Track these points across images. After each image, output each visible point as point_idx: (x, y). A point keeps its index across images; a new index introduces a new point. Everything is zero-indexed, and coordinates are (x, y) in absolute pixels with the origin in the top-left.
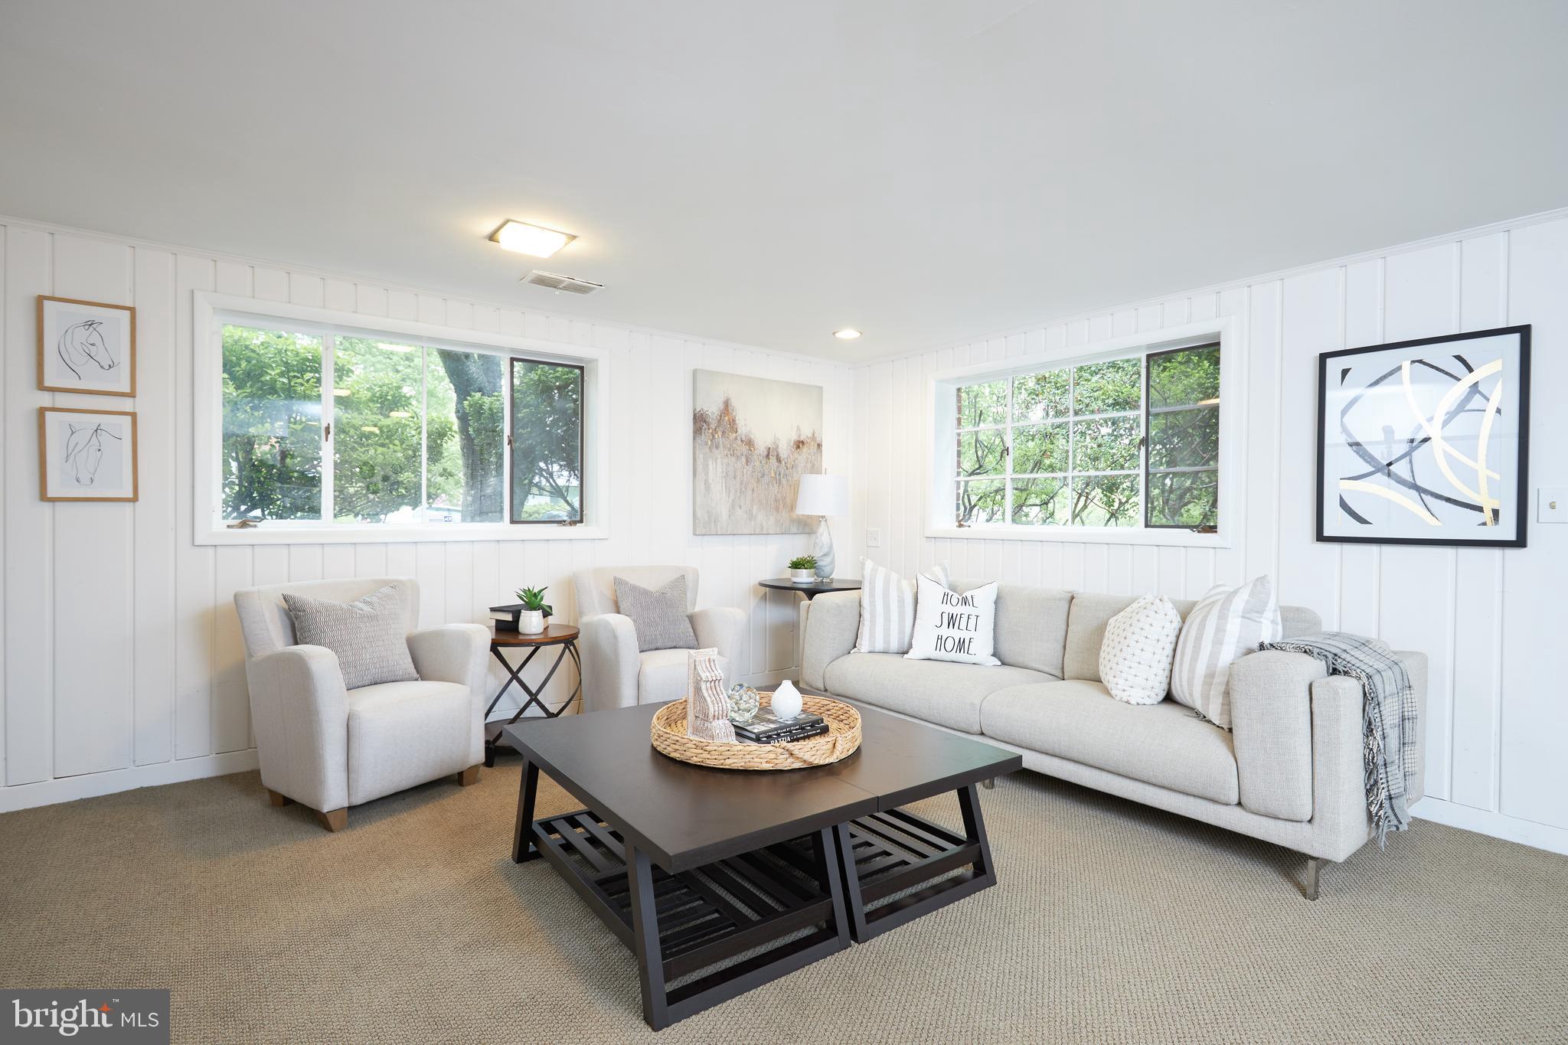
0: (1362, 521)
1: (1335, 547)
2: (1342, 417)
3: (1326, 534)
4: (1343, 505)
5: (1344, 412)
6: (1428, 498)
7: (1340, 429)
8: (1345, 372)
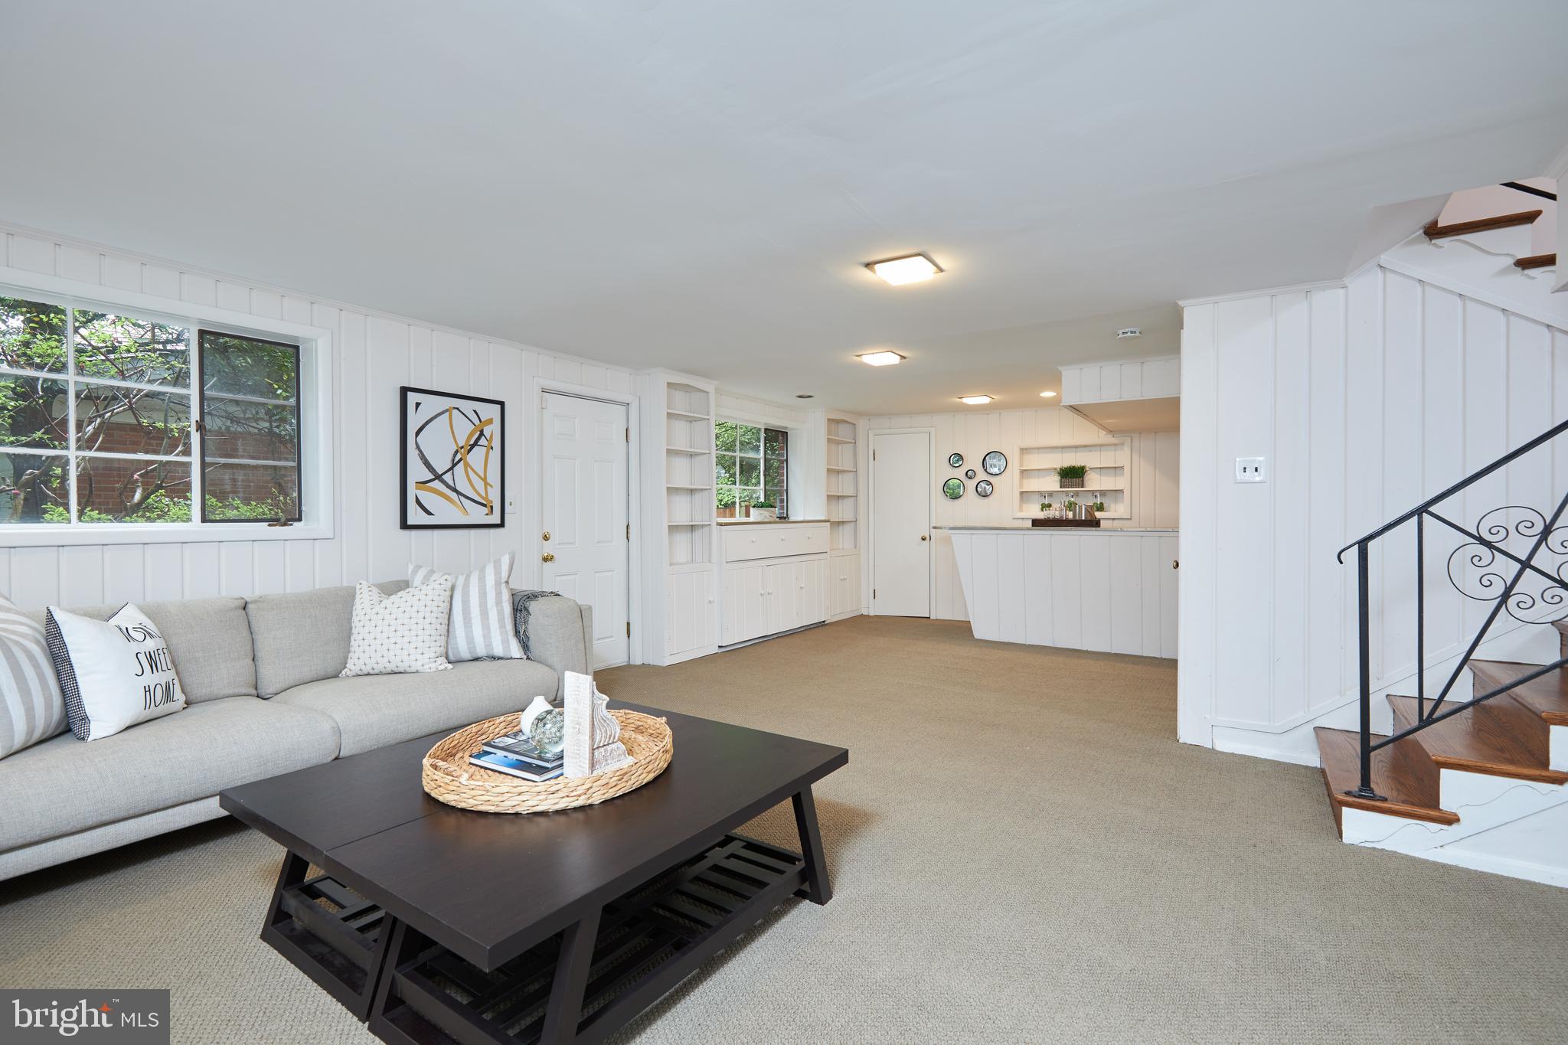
0: (429, 513)
1: (414, 533)
2: (416, 438)
3: (409, 523)
4: (418, 502)
5: (418, 433)
6: (462, 498)
7: (415, 446)
8: (418, 405)
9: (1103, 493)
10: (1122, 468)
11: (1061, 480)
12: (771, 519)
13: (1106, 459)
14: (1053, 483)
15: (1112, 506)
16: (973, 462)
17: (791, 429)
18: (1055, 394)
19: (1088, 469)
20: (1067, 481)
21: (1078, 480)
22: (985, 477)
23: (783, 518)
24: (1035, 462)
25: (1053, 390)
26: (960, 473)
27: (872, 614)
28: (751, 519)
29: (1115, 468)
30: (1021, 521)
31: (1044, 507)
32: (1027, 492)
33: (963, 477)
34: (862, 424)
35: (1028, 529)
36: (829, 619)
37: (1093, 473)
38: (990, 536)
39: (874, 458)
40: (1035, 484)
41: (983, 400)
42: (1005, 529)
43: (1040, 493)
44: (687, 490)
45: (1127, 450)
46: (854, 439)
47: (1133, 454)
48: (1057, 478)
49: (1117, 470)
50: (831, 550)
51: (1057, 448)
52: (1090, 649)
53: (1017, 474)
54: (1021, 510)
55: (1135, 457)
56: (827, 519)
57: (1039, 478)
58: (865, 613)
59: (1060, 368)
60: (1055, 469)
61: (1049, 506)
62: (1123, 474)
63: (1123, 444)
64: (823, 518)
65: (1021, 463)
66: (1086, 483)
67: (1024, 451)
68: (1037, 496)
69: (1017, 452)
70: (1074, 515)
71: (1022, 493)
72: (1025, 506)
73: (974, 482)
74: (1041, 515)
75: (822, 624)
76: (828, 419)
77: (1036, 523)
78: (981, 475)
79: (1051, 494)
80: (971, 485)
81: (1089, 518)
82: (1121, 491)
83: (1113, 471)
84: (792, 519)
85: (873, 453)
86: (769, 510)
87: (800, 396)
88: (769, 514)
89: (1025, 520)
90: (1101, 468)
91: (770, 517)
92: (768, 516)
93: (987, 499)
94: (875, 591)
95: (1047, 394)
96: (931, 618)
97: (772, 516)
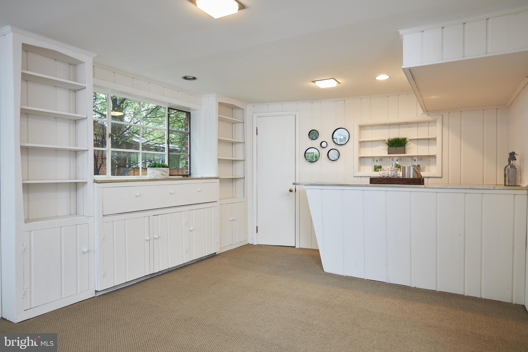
9: (421, 158)
10: (435, 139)
11: (388, 149)
12: (163, 177)
13: (422, 133)
14: (382, 151)
15: (427, 167)
16: (325, 136)
17: (194, 110)
18: (388, 77)
19: (408, 140)
20: (393, 149)
21: (402, 148)
22: (334, 146)
23: (187, 176)
24: (369, 135)
25: (386, 74)
26: (316, 143)
27: (255, 244)
28: (147, 177)
29: (429, 139)
30: (359, 178)
31: (377, 168)
32: (363, 157)
33: (318, 147)
34: (249, 109)
35: (366, 186)
36: (218, 251)
37: (412, 143)
38: (337, 191)
39: (257, 133)
40: (369, 152)
42: (348, 185)
43: (373, 158)
44: (70, 151)
45: (439, 125)
46: (243, 120)
47: (444, 129)
48: (386, 147)
49: (430, 141)
50: (220, 199)
52: (418, 286)
53: (357, 144)
54: (359, 170)
55: (445, 130)
56: (217, 176)
57: (372, 147)
58: (251, 242)
59: (401, 32)
60: (385, 140)
61: (380, 167)
62: (435, 144)
63: (435, 122)
64: (214, 176)
65: (360, 136)
66: (407, 151)
67: (362, 127)
68: (370, 160)
69: (357, 129)
70: (404, 174)
71: (361, 158)
72: (362, 168)
73: (325, 151)
74: (377, 174)
75: (214, 256)
76: (220, 104)
77: (374, 181)
78: (332, 145)
79: (381, 158)
80: (324, 152)
81: (416, 177)
82: (434, 157)
83: (427, 141)
84: (193, 176)
85: (257, 130)
86: (161, 170)
87: (185, 78)
88: (161, 173)
89: (363, 179)
90: (418, 139)
91: (162, 175)
92: (160, 175)
93: (335, 163)
94: (257, 227)
95: (382, 77)
96: (296, 247)
97: (163, 174)
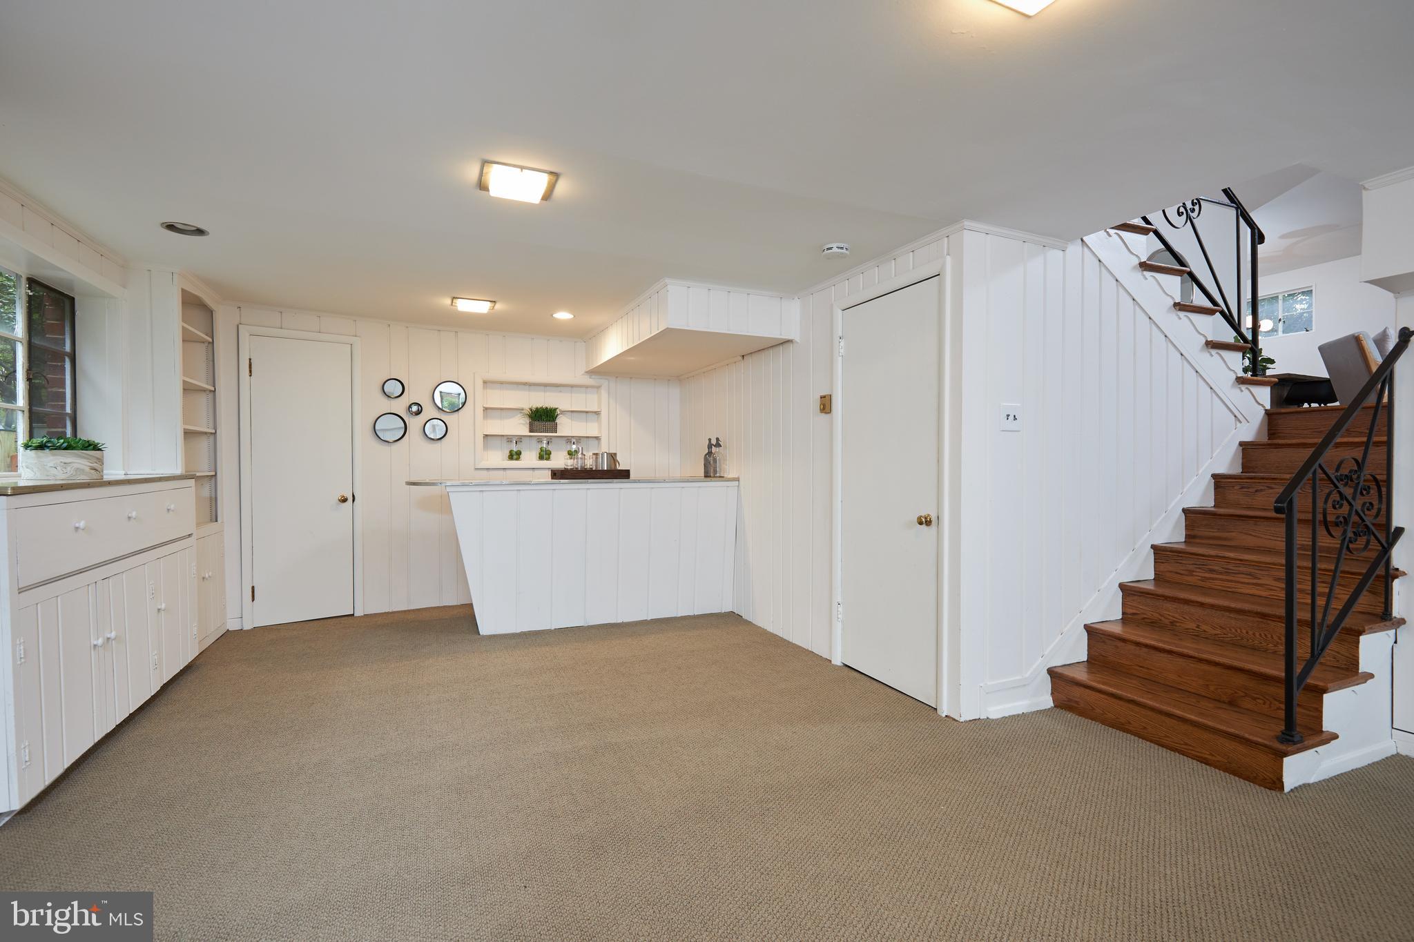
9: (577, 439)
10: (597, 413)
11: (530, 423)
12: (93, 477)
13: (578, 402)
14: (519, 427)
18: (571, 316)
19: (559, 412)
20: (537, 424)
21: (550, 424)
22: (436, 413)
24: (499, 399)
25: (571, 312)
26: (400, 407)
27: (247, 627)
29: (587, 412)
30: (485, 472)
31: (513, 455)
32: (490, 435)
33: (403, 412)
34: (225, 313)
37: (565, 417)
39: (250, 371)
40: (499, 426)
41: (480, 307)
43: (506, 437)
45: (603, 393)
46: (212, 338)
47: (610, 398)
48: (527, 421)
49: (589, 415)
50: (197, 528)
51: (525, 384)
53: (480, 411)
55: (613, 402)
56: (186, 473)
57: (504, 419)
58: (233, 625)
60: (524, 410)
62: (598, 420)
63: (600, 387)
65: (485, 399)
66: (559, 428)
67: (486, 383)
68: (502, 441)
69: (479, 384)
70: (596, 463)
71: (486, 436)
72: (489, 452)
73: (420, 420)
76: (182, 291)
77: (558, 474)
78: (431, 411)
79: (519, 439)
80: (415, 423)
81: (616, 467)
82: (597, 437)
83: (584, 414)
85: (250, 365)
86: (91, 456)
87: (171, 227)
88: (91, 465)
89: (491, 473)
90: (572, 412)
91: (93, 471)
92: (87, 469)
93: (438, 444)
94: (253, 588)
95: (563, 315)
96: (355, 615)
97: (96, 468)
